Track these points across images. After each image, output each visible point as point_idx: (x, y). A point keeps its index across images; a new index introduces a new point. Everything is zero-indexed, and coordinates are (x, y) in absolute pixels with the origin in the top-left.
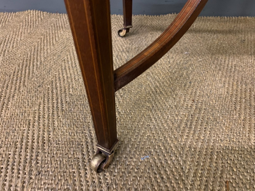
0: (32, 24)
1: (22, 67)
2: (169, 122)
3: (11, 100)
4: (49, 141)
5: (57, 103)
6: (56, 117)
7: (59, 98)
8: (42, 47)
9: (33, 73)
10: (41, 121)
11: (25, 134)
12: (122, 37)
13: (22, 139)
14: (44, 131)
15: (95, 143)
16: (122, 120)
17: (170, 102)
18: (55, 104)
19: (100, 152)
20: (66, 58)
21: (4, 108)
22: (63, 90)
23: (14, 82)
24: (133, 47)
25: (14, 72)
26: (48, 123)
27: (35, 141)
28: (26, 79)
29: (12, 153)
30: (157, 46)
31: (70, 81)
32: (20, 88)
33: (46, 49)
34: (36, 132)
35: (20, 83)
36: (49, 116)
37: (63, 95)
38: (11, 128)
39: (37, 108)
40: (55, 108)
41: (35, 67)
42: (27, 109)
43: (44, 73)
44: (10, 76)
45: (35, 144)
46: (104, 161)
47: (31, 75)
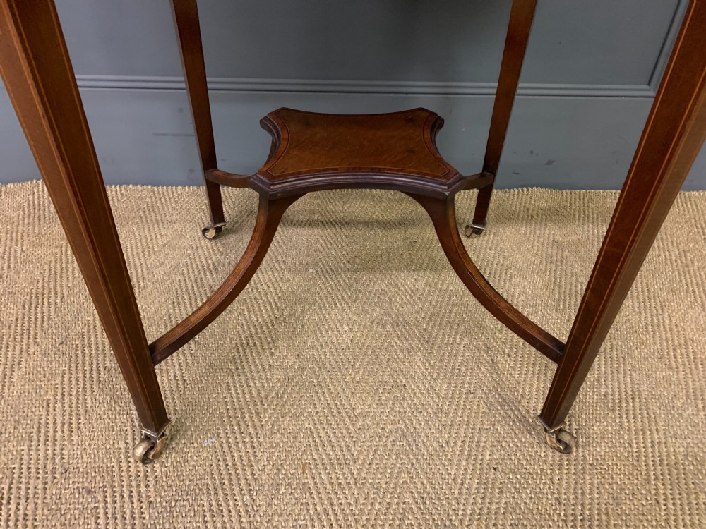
0: (42, 212)
1: (30, 308)
2: (254, 391)
3: (16, 369)
4: (79, 428)
5: (91, 370)
6: (88, 393)
7: (95, 362)
8: (64, 266)
9: (49, 319)
10: (66, 401)
11: (43, 421)
12: (210, 240)
13: (39, 427)
14: (71, 415)
16: (187, 393)
17: (264, 359)
18: (88, 372)
19: (148, 438)
21: (7, 384)
22: (100, 349)
23: (19, 338)
24: (227, 261)
25: (17, 320)
26: (78, 403)
27: (59, 429)
28: (39, 331)
29: (26, 448)
32: (28, 348)
33: (70, 269)
34: (59, 417)
35: (29, 338)
36: (78, 392)
37: (101, 357)
38: (21, 414)
39: (58, 380)
40: (87, 379)
41: (52, 308)
42: (43, 383)
43: (68, 318)
44: (10, 327)
45: (59, 434)
46: (152, 448)
47: (45, 323)
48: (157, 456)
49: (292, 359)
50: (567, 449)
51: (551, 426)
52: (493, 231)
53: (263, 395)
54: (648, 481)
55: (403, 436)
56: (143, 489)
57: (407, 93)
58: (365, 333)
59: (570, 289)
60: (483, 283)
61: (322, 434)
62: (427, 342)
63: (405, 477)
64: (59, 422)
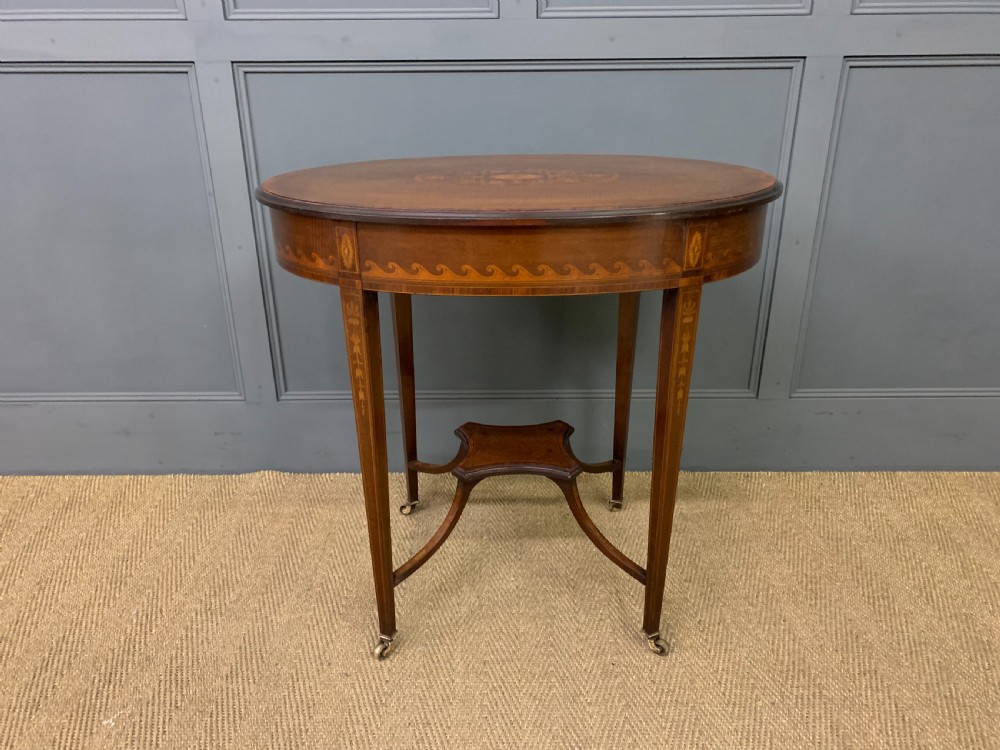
0: (271, 496)
1: (280, 566)
2: (448, 619)
3: (281, 606)
5: (333, 607)
6: (334, 620)
9: (296, 574)
10: (320, 625)
11: (308, 637)
12: (405, 514)
13: (306, 640)
14: (325, 633)
15: (379, 633)
17: (454, 599)
19: (382, 642)
20: (332, 551)
24: (420, 531)
25: (273, 574)
26: (328, 626)
27: (319, 641)
28: (291, 582)
29: (300, 652)
30: (424, 552)
31: (342, 581)
32: (286, 593)
33: (303, 539)
34: (317, 635)
35: (285, 587)
37: (338, 599)
38: (292, 632)
39: (312, 613)
41: (296, 566)
42: (302, 615)
43: (309, 573)
44: (270, 579)
45: (320, 644)
46: (385, 648)
47: (294, 576)
48: (388, 655)
49: (473, 599)
50: (662, 652)
51: (649, 634)
52: (632, 506)
53: (454, 621)
54: (717, 672)
55: (552, 645)
56: (381, 673)
58: (527, 582)
60: (598, 534)
61: (496, 644)
62: (573, 588)
63: (552, 668)
64: (319, 638)
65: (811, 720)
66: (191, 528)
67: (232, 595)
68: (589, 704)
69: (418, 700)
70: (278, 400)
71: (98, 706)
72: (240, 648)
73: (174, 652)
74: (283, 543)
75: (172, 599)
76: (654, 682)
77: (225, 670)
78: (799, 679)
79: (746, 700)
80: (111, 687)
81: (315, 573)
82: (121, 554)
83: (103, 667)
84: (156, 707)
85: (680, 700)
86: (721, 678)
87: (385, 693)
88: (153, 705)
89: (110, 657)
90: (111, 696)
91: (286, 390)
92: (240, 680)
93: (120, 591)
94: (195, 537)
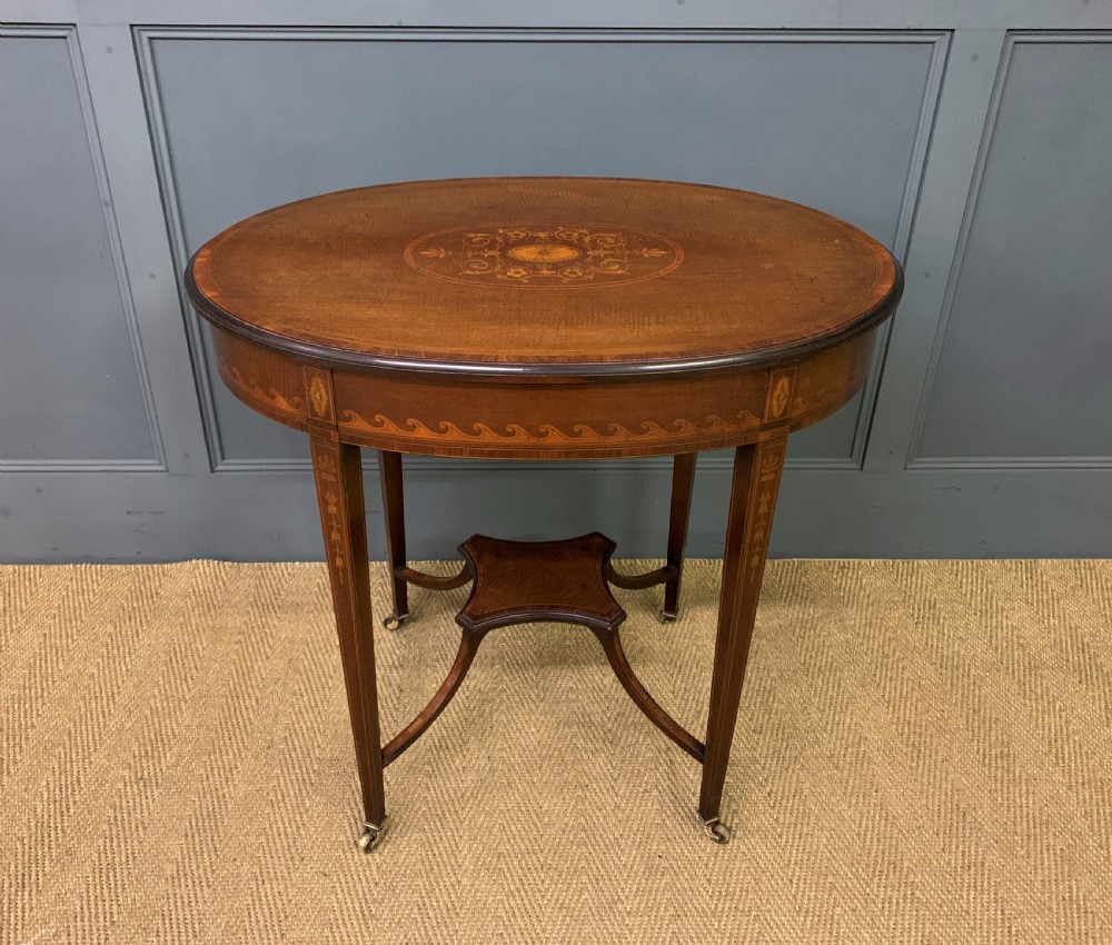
0: (209, 599)
1: (229, 711)
2: (451, 791)
3: (235, 772)
4: (304, 824)
5: (302, 773)
6: (305, 794)
7: (303, 765)
9: (251, 723)
10: (287, 801)
11: (272, 819)
12: (392, 630)
13: (270, 824)
14: (294, 813)
15: (364, 819)
16: (392, 793)
17: (458, 761)
18: (299, 775)
19: (368, 831)
20: (296, 687)
22: (306, 752)
23: (228, 742)
24: (411, 656)
25: (221, 724)
26: (297, 803)
27: (287, 825)
28: (244, 735)
29: (264, 840)
30: (420, 721)
31: (312, 735)
32: (240, 752)
33: (256, 668)
34: (284, 815)
35: (237, 742)
36: (295, 792)
37: (308, 761)
39: (275, 783)
40: (300, 781)
41: (250, 711)
42: (262, 785)
43: (268, 721)
44: (217, 732)
45: (289, 829)
46: (372, 841)
47: (248, 727)
48: (376, 846)
49: (483, 762)
50: (722, 840)
51: (706, 820)
52: (691, 614)
53: (459, 795)
54: (788, 866)
55: (584, 829)
56: (368, 873)
57: (595, 470)
58: (552, 735)
59: (760, 685)
61: (513, 828)
62: (611, 743)
63: (583, 863)
64: (286, 820)
65: (898, 934)
66: (104, 650)
67: (168, 756)
68: (629, 913)
69: (416, 910)
70: (212, 471)
71: (12, 922)
72: (186, 835)
73: (101, 842)
74: (231, 674)
75: (91, 763)
76: (709, 881)
77: (170, 869)
78: (887, 875)
79: (822, 906)
80: (26, 893)
81: (275, 721)
82: (16, 692)
83: (12, 866)
84: (87, 923)
85: (741, 906)
86: (793, 876)
87: (374, 901)
88: (82, 921)
89: (20, 851)
90: (27, 907)
91: (223, 458)
92: (190, 884)
93: (21, 751)
94: (112, 666)
